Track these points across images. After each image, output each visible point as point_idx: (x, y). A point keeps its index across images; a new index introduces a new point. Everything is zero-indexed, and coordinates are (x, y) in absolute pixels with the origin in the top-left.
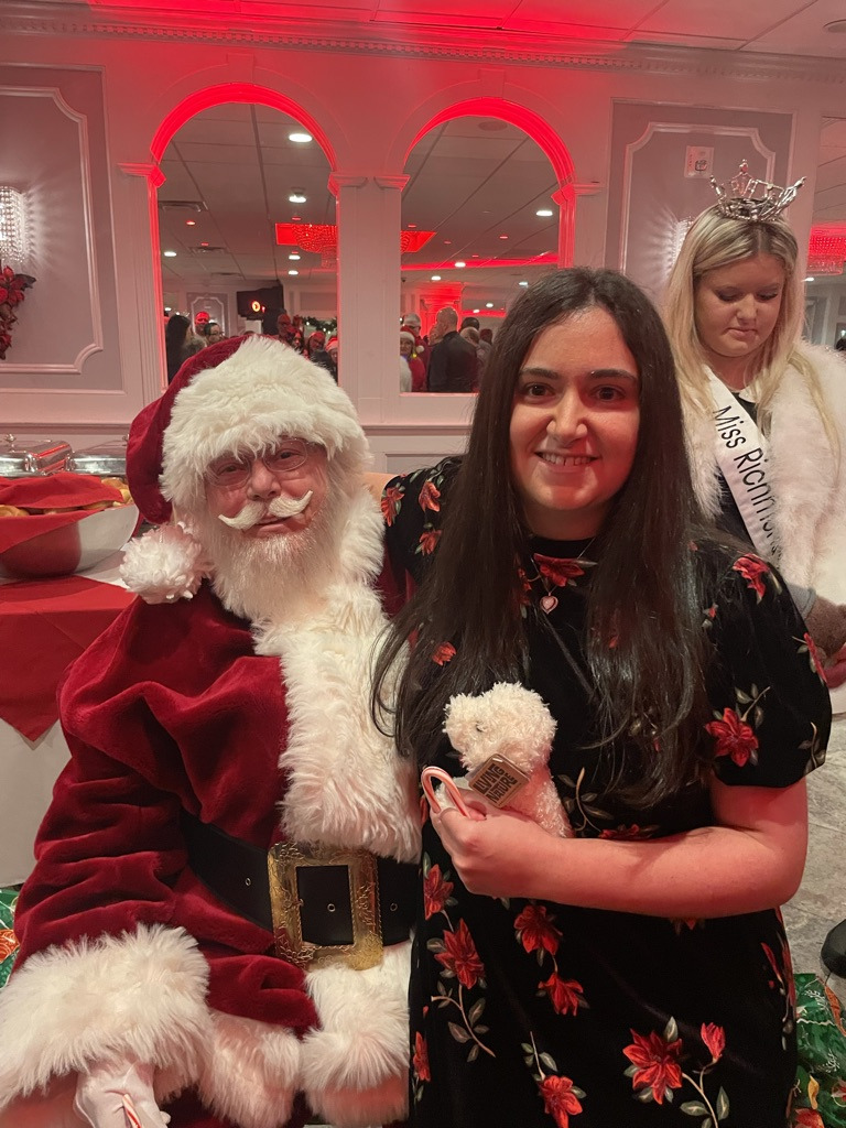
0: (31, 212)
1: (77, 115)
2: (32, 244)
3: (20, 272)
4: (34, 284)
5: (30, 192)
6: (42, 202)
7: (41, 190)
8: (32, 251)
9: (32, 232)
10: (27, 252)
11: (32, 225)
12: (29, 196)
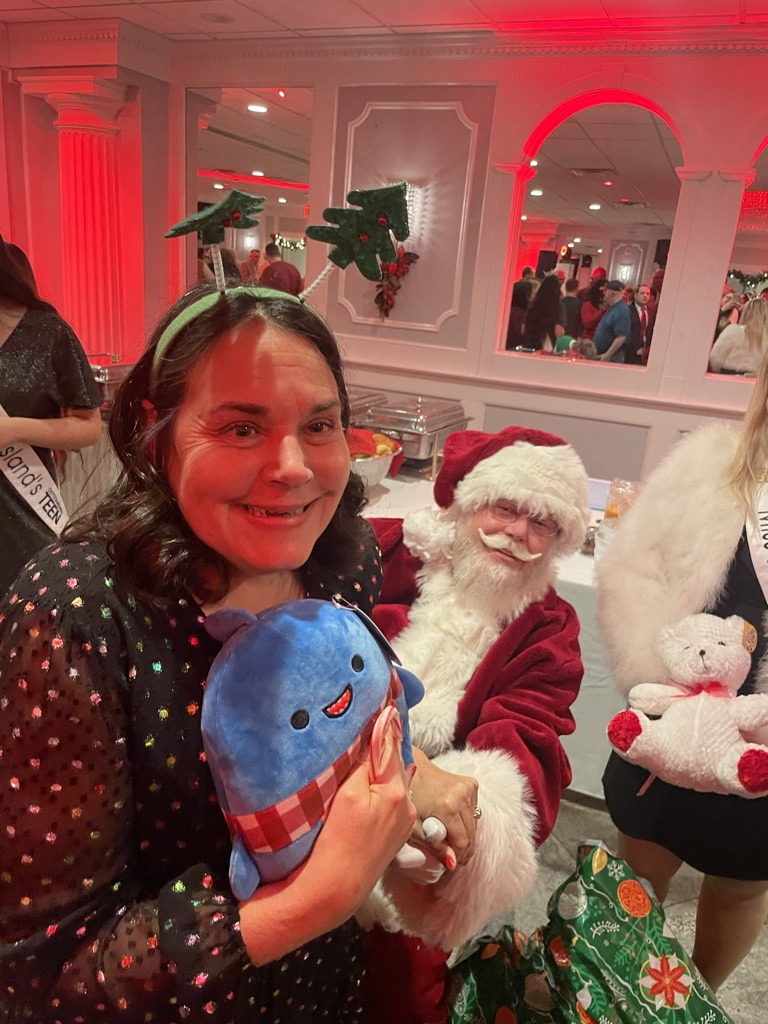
0: (426, 203)
1: (472, 123)
2: (422, 229)
3: (411, 251)
4: (419, 260)
5: (429, 186)
6: (435, 195)
7: (436, 185)
8: (421, 234)
9: (424, 219)
10: (417, 235)
11: (425, 213)
12: (426, 190)
